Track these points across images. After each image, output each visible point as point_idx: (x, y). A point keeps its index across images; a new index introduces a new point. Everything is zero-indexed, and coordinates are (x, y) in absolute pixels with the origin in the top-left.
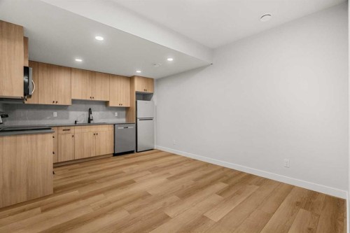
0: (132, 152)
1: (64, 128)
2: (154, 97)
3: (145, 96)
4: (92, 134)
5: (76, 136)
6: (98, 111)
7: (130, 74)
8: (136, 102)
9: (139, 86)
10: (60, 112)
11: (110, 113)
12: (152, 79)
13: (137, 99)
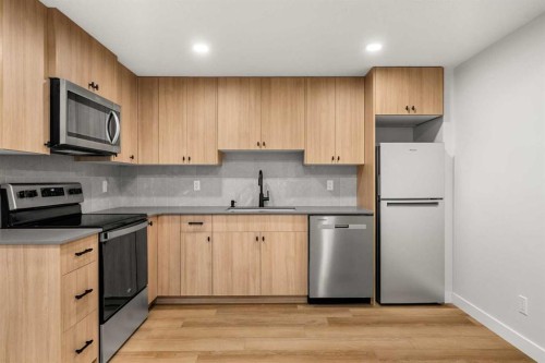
0: (365, 302)
1: (191, 219)
2: (447, 130)
3: (421, 129)
4: (253, 237)
5: (216, 239)
6: (285, 176)
7: (357, 68)
8: (378, 149)
9: (388, 99)
10: (206, 179)
11: (313, 182)
12: (438, 71)
13: (379, 140)
